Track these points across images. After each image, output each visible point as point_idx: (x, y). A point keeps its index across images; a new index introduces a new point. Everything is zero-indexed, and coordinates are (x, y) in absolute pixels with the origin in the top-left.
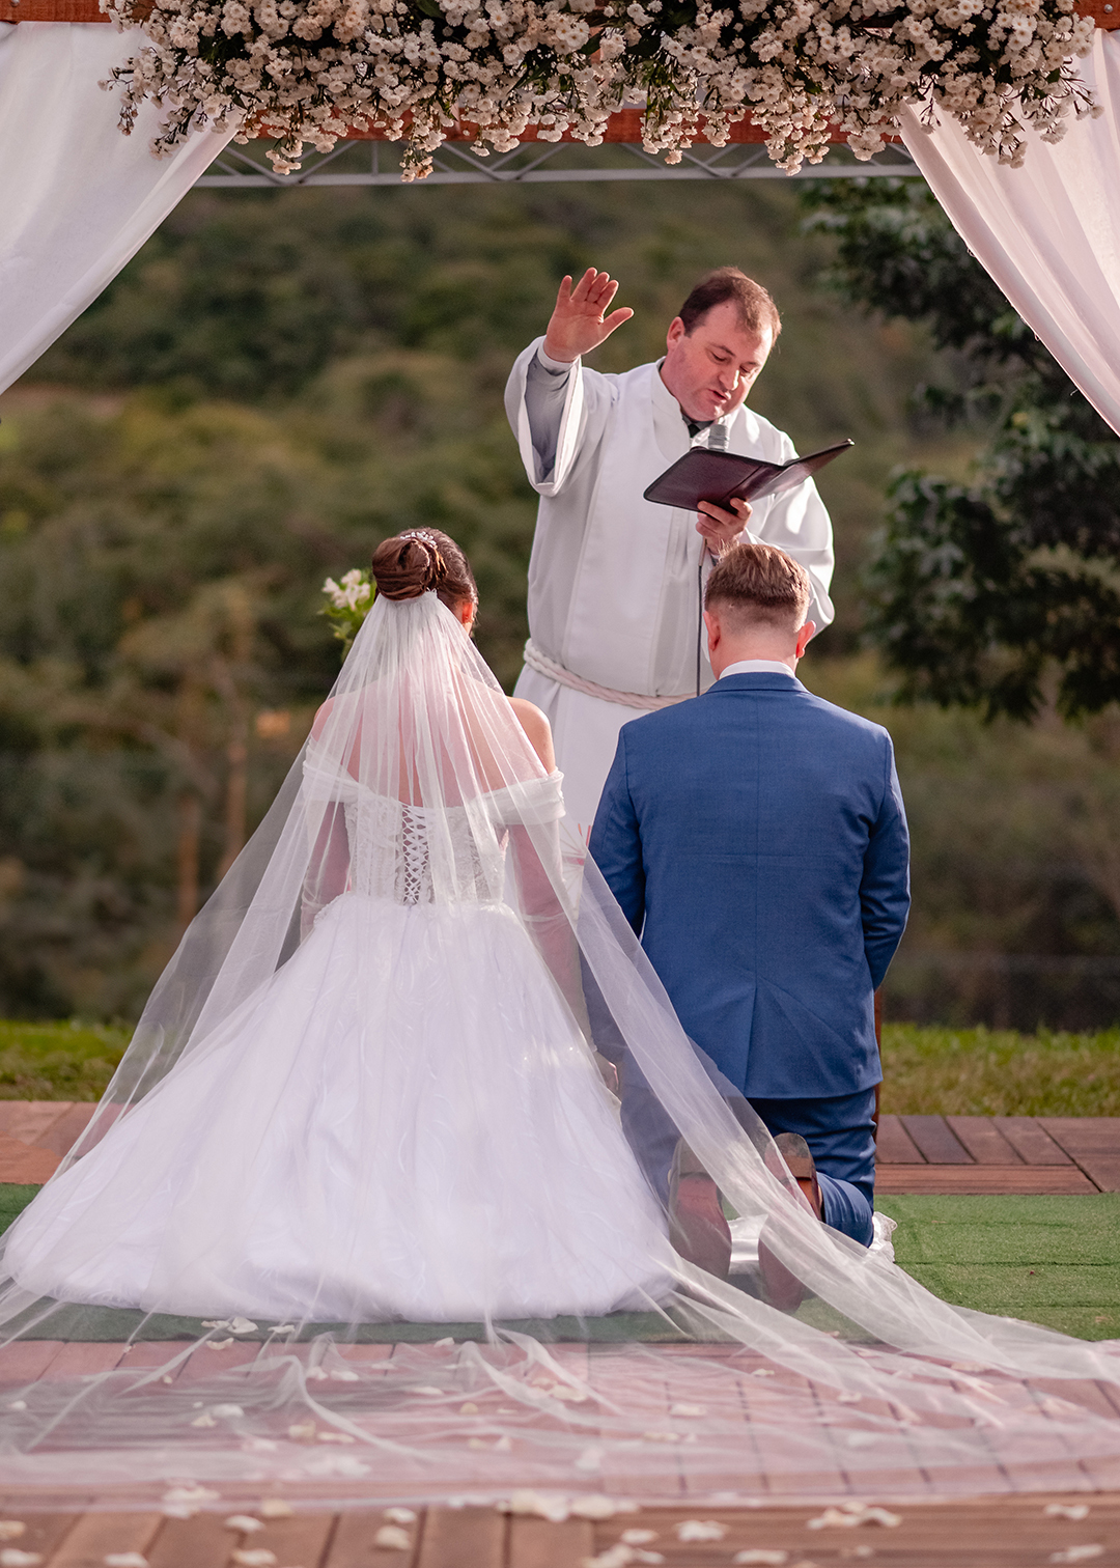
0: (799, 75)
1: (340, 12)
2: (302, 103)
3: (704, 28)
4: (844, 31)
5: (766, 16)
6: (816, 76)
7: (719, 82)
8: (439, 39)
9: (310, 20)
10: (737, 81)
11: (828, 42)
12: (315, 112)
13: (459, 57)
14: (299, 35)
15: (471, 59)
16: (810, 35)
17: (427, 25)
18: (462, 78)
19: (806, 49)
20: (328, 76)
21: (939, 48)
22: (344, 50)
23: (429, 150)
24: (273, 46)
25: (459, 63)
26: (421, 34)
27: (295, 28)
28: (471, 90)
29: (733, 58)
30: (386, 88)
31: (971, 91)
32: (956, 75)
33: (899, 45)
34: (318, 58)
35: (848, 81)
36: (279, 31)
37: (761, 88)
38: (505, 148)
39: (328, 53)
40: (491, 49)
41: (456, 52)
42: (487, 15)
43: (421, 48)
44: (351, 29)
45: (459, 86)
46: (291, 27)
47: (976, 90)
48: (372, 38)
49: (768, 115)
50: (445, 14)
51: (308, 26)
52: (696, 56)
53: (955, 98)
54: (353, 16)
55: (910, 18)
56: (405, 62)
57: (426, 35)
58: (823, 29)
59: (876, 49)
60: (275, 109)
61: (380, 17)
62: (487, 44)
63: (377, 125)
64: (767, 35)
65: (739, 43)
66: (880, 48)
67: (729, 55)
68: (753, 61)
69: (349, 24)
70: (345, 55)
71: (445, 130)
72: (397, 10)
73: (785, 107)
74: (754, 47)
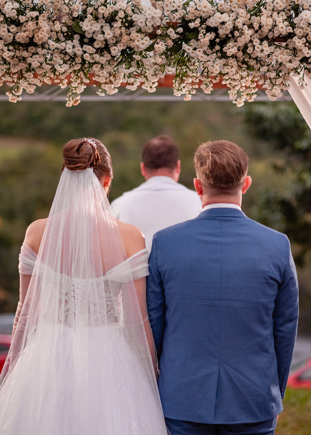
0: (244, 62)
1: (37, 31)
2: (22, 70)
3: (202, 40)
4: (265, 43)
5: (230, 35)
6: (252, 63)
7: (208, 65)
8: (82, 43)
9: (23, 34)
10: (217, 64)
11: (258, 48)
12: (26, 75)
13: (90, 52)
14: (18, 40)
15: (96, 53)
16: (250, 44)
17: (77, 37)
18: (92, 61)
19: (248, 51)
20: (32, 59)
21: (309, 51)
22: (39, 48)
23: (78, 93)
24: (6, 45)
25: (90, 54)
26: (74, 41)
27: (16, 37)
28: (97, 67)
29: (215, 54)
30: (58, 65)
33: (290, 50)
34: (28, 51)
35: (267, 66)
36: (9, 38)
37: (227, 68)
38: (112, 93)
39: (32, 49)
40: (106, 48)
41: (89, 49)
42: (103, 33)
43: (73, 47)
44: (42, 38)
45: (91, 65)
46: (14, 37)
48: (51, 42)
49: (230, 80)
50: (84, 32)
51: (22, 36)
52: (198, 53)
54: (42, 32)
55: (296, 37)
56: (66, 53)
57: (76, 42)
58: (256, 42)
59: (279, 51)
60: (9, 74)
61: (55, 33)
62: (103, 46)
63: (56, 81)
64: (231, 44)
65: (217, 48)
66: (281, 51)
67: (213, 53)
68: (224, 56)
69: (40, 36)
70: (39, 50)
71: (86, 84)
72: (63, 30)
73: (238, 77)
74: (224, 49)
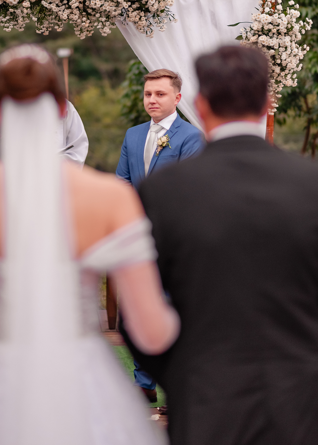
0: (84, 10)
6: (90, 11)
7: (59, 14)
10: (65, 14)
11: (93, 2)
19: (86, 4)
21: (127, 4)
31: (137, 16)
32: (132, 12)
33: (115, 2)
35: (99, 13)
37: (73, 15)
47: (139, 16)
49: (75, 21)
52: (52, 6)
53: (132, 19)
65: (65, 2)
66: (109, 3)
67: (63, 5)
68: (70, 7)
73: (79, 21)
74: (70, 3)
